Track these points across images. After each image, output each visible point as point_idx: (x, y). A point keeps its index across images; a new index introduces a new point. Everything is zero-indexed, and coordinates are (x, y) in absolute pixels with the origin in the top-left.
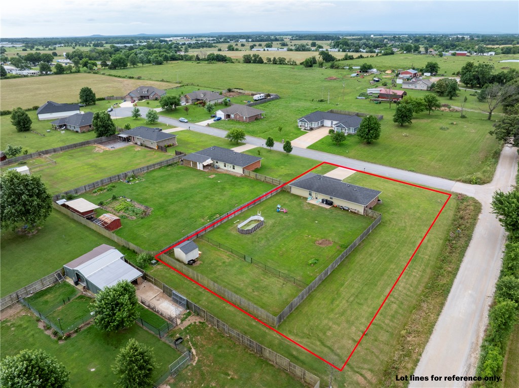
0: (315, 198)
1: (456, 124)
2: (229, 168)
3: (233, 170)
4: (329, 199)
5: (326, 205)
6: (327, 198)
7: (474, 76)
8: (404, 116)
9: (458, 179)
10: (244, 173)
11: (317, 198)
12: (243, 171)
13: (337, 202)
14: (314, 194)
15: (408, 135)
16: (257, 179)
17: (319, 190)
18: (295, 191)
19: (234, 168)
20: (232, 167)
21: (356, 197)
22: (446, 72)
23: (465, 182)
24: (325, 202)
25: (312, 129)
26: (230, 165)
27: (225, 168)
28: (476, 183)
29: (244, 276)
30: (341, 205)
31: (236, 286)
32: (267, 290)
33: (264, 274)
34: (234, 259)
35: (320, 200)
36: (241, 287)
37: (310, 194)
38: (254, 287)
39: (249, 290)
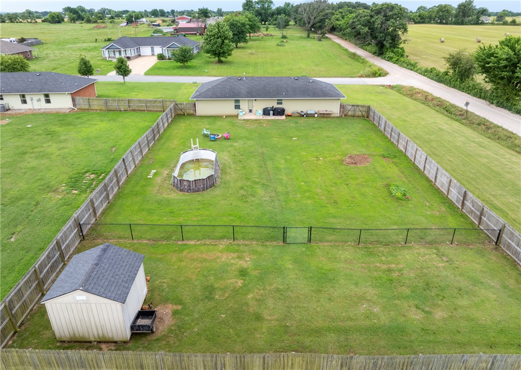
0: (247, 111)
1: (287, 42)
2: (36, 103)
3: (48, 106)
4: (276, 106)
5: (275, 116)
6: (272, 104)
8: (240, 33)
10: (74, 105)
11: (251, 111)
12: (73, 100)
13: (290, 107)
14: (244, 104)
15: (254, 52)
16: (111, 111)
17: (252, 94)
18: (204, 109)
19: (48, 101)
20: (43, 98)
24: (271, 112)
25: (128, 59)
26: (35, 98)
27: (25, 106)
28: (380, 76)
29: (342, 281)
30: (299, 111)
31: (367, 323)
32: (443, 290)
33: (371, 254)
34: (255, 252)
35: (261, 112)
36: (384, 319)
37: (237, 107)
38: (407, 298)
39: (415, 316)
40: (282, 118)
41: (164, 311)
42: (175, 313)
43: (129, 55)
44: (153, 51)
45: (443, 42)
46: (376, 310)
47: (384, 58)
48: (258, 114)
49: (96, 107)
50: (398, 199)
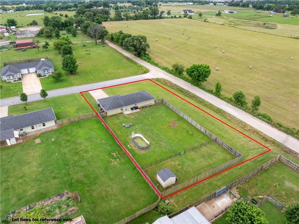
0: (125, 110)
1: (89, 50)
2: (39, 127)
3: (44, 127)
4: (135, 106)
5: (136, 110)
6: (133, 106)
9: (140, 73)
10: (56, 124)
11: (126, 110)
12: (55, 122)
13: (139, 105)
14: (124, 108)
16: (73, 122)
17: (126, 104)
18: (110, 113)
19: (44, 125)
20: (42, 125)
21: (148, 97)
23: (143, 74)
24: (134, 109)
25: (20, 79)
26: (38, 125)
27: (33, 130)
29: (196, 160)
30: (142, 106)
31: (205, 166)
32: (212, 155)
33: (196, 152)
35: (130, 109)
36: (207, 164)
37: (122, 110)
38: (208, 159)
39: (211, 161)
40: (138, 110)
44: (28, 71)
45: (157, 41)
46: (205, 163)
47: (142, 59)
48: (130, 112)
49: (65, 122)
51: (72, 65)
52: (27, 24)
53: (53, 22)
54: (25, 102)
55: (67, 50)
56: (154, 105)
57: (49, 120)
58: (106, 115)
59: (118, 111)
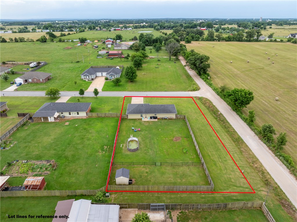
0: (145, 117)
1: (160, 64)
2: (74, 115)
4: (154, 116)
5: (154, 119)
6: (153, 115)
7: (146, 40)
8: (139, 64)
9: (188, 90)
10: (87, 115)
11: (146, 117)
12: (87, 114)
13: (159, 116)
14: (144, 115)
15: (145, 73)
16: (99, 117)
17: (147, 112)
18: (131, 117)
19: (78, 114)
20: (76, 113)
21: (169, 110)
22: (126, 39)
23: (191, 91)
24: (153, 118)
25: (93, 79)
26: (74, 113)
27: (70, 116)
28: (196, 90)
29: (167, 174)
30: (162, 117)
31: (170, 182)
32: (186, 176)
33: (174, 168)
34: (149, 168)
35: (149, 118)
36: (173, 181)
37: (142, 116)
38: (179, 177)
39: (179, 181)
40: (156, 120)
41: (133, 180)
42: (135, 180)
43: (92, 77)
44: (102, 74)
46: (172, 180)
48: (148, 119)
49: (94, 116)
50: (184, 153)
51: (131, 74)
52: (130, 39)
53: (146, 39)
54: (82, 96)
55: (137, 61)
56: (175, 119)
57: (82, 111)
58: (127, 118)
59: (138, 116)
